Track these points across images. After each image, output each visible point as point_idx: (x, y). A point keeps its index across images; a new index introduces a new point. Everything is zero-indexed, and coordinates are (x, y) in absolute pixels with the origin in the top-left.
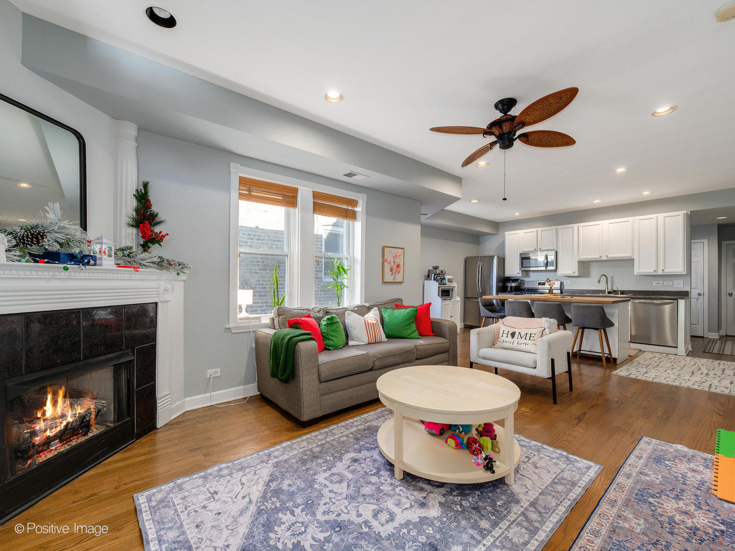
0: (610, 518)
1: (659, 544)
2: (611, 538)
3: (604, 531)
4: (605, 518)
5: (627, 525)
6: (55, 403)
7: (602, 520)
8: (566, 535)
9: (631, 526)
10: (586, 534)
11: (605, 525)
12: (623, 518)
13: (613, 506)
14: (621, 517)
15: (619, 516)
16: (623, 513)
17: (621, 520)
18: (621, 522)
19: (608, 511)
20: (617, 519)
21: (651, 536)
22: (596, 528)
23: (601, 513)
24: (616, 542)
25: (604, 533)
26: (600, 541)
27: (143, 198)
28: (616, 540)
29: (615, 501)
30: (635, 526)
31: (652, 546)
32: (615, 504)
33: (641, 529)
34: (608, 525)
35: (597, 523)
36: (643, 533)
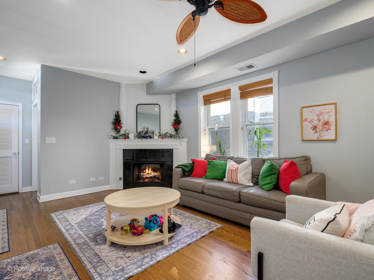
0: (64, 270)
1: (37, 278)
2: (56, 264)
3: (60, 263)
4: (65, 268)
5: (55, 273)
6: (149, 170)
7: (65, 266)
8: (69, 253)
9: (53, 274)
10: (64, 257)
11: (62, 265)
12: (59, 274)
13: (68, 275)
14: (60, 274)
15: (61, 273)
16: (62, 276)
17: (59, 273)
18: (58, 272)
19: (67, 271)
20: (61, 272)
21: (42, 278)
22: (63, 262)
23: (69, 268)
24: (53, 264)
25: (59, 263)
26: (58, 260)
27: (177, 115)
28: (53, 265)
29: (70, 278)
30: (52, 276)
31: (39, 275)
32: (69, 277)
33: (48, 277)
34: (61, 267)
35: (65, 263)
36: (46, 277)
